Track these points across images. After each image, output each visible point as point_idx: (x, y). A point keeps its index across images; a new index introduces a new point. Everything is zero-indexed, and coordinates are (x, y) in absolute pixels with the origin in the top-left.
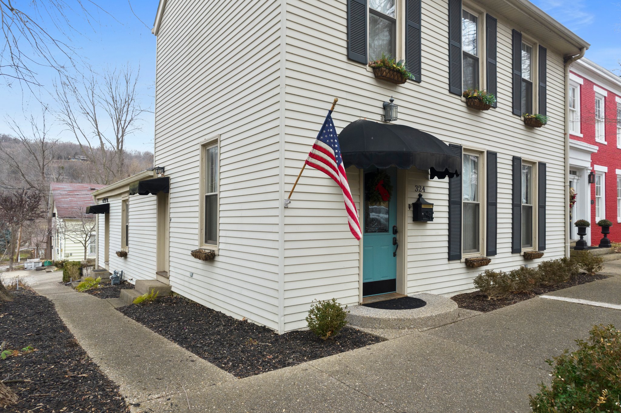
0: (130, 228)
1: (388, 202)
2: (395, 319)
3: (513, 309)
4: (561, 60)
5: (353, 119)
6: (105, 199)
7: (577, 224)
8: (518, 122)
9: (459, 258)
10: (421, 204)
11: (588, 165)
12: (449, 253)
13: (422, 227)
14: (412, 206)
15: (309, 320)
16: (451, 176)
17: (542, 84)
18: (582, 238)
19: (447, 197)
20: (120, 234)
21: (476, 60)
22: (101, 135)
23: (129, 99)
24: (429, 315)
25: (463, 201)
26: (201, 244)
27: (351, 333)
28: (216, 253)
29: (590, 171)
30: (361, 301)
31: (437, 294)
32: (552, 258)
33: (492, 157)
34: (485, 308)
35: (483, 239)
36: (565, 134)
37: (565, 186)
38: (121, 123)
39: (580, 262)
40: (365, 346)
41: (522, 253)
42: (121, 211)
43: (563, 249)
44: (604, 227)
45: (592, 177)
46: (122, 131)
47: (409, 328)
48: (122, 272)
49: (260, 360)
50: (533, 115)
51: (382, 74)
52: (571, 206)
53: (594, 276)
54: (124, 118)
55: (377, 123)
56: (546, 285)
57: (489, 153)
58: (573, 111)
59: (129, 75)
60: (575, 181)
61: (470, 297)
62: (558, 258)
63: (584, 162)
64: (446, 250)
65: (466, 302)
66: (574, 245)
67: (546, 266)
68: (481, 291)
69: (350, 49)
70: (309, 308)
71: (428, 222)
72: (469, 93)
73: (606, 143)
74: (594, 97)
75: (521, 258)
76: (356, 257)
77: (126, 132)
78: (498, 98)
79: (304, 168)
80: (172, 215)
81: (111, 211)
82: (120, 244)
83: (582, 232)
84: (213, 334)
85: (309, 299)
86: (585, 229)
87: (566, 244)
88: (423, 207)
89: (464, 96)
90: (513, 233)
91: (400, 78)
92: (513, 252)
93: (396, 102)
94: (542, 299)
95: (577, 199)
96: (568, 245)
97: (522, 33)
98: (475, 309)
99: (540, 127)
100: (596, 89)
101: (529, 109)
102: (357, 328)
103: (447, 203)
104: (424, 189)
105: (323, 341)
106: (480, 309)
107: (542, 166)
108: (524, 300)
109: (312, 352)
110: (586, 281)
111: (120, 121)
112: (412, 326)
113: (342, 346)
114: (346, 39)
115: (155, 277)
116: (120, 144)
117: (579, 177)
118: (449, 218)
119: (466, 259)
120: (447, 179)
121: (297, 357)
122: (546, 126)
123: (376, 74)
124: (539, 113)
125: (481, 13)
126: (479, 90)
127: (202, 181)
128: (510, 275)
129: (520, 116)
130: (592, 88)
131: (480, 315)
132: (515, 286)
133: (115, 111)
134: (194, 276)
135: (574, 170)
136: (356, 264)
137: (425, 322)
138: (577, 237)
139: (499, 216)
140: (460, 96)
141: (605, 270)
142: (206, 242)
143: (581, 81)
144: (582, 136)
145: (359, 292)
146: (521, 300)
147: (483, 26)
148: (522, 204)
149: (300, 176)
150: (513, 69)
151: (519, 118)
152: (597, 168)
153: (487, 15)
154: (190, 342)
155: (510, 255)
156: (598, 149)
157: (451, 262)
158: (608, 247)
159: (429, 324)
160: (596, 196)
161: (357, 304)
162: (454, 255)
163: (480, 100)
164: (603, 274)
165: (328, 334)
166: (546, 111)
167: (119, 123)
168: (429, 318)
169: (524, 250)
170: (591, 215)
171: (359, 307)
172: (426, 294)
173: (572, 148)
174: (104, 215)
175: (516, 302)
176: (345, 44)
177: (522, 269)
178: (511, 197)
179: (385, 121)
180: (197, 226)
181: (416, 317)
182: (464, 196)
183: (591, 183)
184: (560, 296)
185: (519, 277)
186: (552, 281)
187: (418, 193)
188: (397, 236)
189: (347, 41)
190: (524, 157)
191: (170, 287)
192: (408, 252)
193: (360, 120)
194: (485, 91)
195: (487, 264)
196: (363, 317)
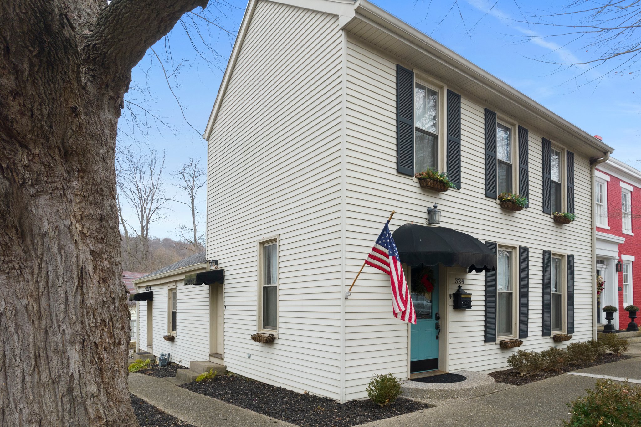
0: (177, 314)
1: (431, 293)
2: (441, 390)
3: (544, 383)
4: (587, 163)
5: (402, 223)
6: (148, 287)
7: (605, 310)
8: (548, 220)
9: (494, 340)
10: (461, 294)
11: (616, 255)
12: (485, 336)
13: (461, 314)
14: (452, 296)
15: (369, 391)
16: (487, 270)
17: (570, 185)
18: (609, 322)
19: (483, 288)
20: (167, 320)
21: (509, 167)
22: (125, 223)
23: (153, 188)
24: (470, 387)
25: (498, 291)
26: (259, 329)
27: (403, 402)
28: (276, 336)
29: (618, 261)
30: (409, 377)
31: (475, 371)
32: (579, 340)
33: (524, 251)
34: (518, 382)
35: (516, 324)
36: (592, 229)
37: (592, 276)
38: (145, 212)
39: (607, 344)
40: (417, 410)
41: (552, 336)
42: (167, 298)
43: (591, 332)
44: (632, 311)
45: (619, 265)
46: (147, 219)
47: (453, 398)
48: (169, 354)
49: (333, 421)
50: (562, 214)
51: (427, 184)
52: (598, 293)
53: (620, 356)
54: (148, 207)
55: (422, 226)
56: (574, 364)
57: (521, 248)
58: (600, 206)
59: (153, 165)
60: (603, 269)
61: (505, 374)
62: (586, 340)
63: (612, 252)
64: (483, 333)
65: (501, 377)
66: (603, 328)
67: (574, 347)
68: (515, 369)
69: (399, 164)
70: (369, 381)
71: (467, 310)
72: (504, 196)
73: (633, 234)
74: (620, 192)
75: (551, 340)
76: (405, 339)
77: (150, 220)
78: (529, 200)
79: (364, 266)
80: (226, 304)
81: (154, 299)
82: (167, 329)
83: (610, 317)
84: (283, 403)
85: (369, 374)
86: (613, 314)
87: (594, 328)
88: (462, 296)
89: (498, 199)
90: (543, 318)
91: (443, 187)
92: (543, 335)
93: (439, 207)
94: (570, 375)
95: (605, 286)
96: (596, 329)
97: (551, 140)
98: (509, 383)
99: (568, 224)
100: (622, 184)
101: (558, 208)
102: (408, 398)
103: (483, 293)
104: (463, 281)
105: (380, 407)
106: (514, 383)
107: (571, 258)
108: (554, 376)
109: (374, 416)
110: (612, 361)
111: (145, 209)
112: (456, 396)
113: (398, 411)
114: (396, 156)
115: (208, 358)
116: (145, 232)
117: (606, 265)
118: (485, 306)
119: (500, 341)
120: (483, 272)
121: (362, 419)
122: (574, 222)
123: (422, 184)
124: (567, 212)
125: (513, 125)
126: (512, 194)
127: (260, 274)
128: (541, 355)
129: (550, 215)
130: (619, 184)
131: (514, 387)
132: (545, 364)
133: (140, 200)
134: (252, 357)
135: (602, 260)
136: (405, 345)
137: (466, 392)
138: (605, 322)
139: (530, 303)
140: (495, 199)
141: (630, 351)
142: (264, 327)
143: (608, 178)
144: (609, 228)
145: (407, 369)
146: (551, 376)
147: (515, 136)
148: (552, 293)
149: (360, 272)
150: (543, 173)
151: (549, 216)
152: (624, 257)
153: (519, 126)
154: (264, 409)
155: (541, 337)
156: (625, 240)
157: (487, 344)
158: (635, 330)
159: (471, 394)
160: (624, 283)
161: (406, 379)
162: (489, 338)
163: (513, 202)
164: (629, 355)
165: (387, 401)
166: (574, 209)
167: (144, 211)
168: (470, 390)
169: (554, 333)
170: (619, 301)
171: (408, 381)
172: (465, 371)
173: (598, 239)
174: (146, 302)
175: (547, 378)
176: (395, 160)
177: (552, 349)
178: (541, 286)
179: (430, 224)
180: (255, 313)
181: (459, 389)
182: (499, 287)
183: (618, 271)
184: (587, 373)
185: (549, 356)
186: (580, 361)
187: (458, 285)
188: (440, 322)
189: (397, 157)
190: (553, 250)
191: (226, 367)
192: (449, 336)
193: (408, 224)
194: (518, 194)
195: (519, 346)
196: (413, 389)
